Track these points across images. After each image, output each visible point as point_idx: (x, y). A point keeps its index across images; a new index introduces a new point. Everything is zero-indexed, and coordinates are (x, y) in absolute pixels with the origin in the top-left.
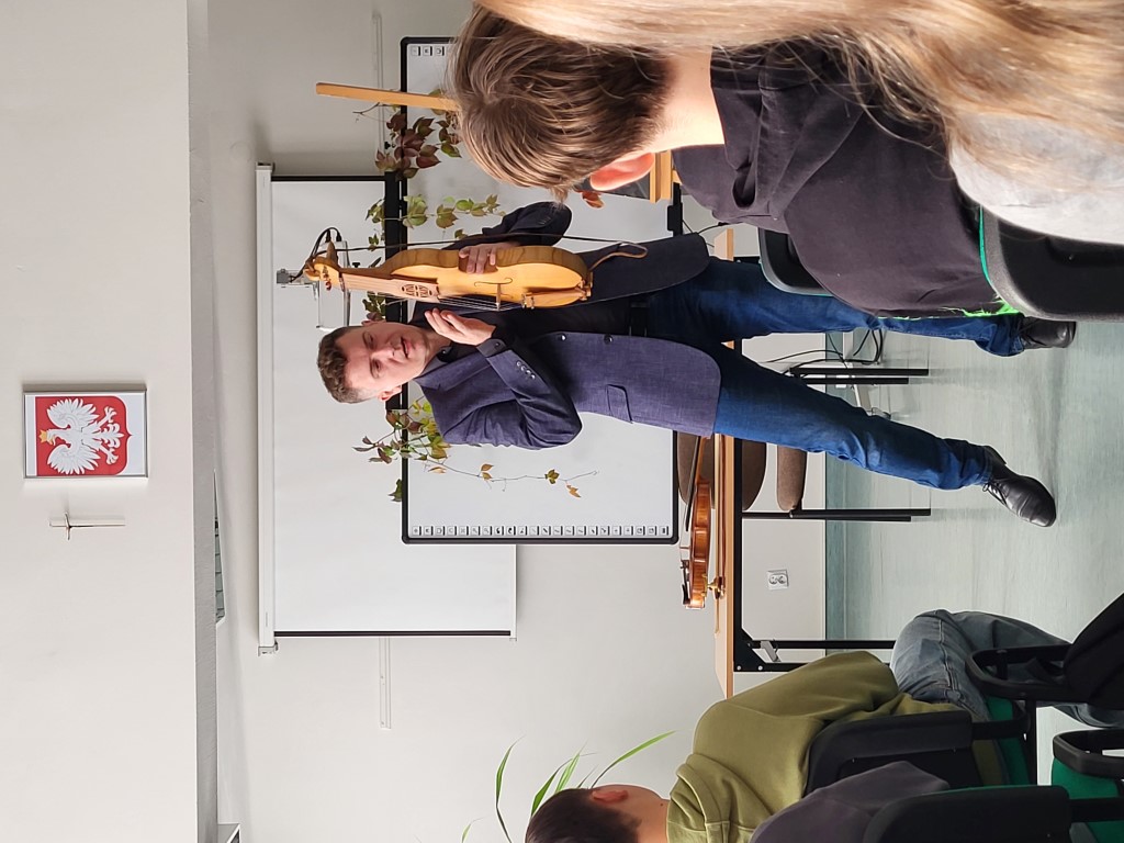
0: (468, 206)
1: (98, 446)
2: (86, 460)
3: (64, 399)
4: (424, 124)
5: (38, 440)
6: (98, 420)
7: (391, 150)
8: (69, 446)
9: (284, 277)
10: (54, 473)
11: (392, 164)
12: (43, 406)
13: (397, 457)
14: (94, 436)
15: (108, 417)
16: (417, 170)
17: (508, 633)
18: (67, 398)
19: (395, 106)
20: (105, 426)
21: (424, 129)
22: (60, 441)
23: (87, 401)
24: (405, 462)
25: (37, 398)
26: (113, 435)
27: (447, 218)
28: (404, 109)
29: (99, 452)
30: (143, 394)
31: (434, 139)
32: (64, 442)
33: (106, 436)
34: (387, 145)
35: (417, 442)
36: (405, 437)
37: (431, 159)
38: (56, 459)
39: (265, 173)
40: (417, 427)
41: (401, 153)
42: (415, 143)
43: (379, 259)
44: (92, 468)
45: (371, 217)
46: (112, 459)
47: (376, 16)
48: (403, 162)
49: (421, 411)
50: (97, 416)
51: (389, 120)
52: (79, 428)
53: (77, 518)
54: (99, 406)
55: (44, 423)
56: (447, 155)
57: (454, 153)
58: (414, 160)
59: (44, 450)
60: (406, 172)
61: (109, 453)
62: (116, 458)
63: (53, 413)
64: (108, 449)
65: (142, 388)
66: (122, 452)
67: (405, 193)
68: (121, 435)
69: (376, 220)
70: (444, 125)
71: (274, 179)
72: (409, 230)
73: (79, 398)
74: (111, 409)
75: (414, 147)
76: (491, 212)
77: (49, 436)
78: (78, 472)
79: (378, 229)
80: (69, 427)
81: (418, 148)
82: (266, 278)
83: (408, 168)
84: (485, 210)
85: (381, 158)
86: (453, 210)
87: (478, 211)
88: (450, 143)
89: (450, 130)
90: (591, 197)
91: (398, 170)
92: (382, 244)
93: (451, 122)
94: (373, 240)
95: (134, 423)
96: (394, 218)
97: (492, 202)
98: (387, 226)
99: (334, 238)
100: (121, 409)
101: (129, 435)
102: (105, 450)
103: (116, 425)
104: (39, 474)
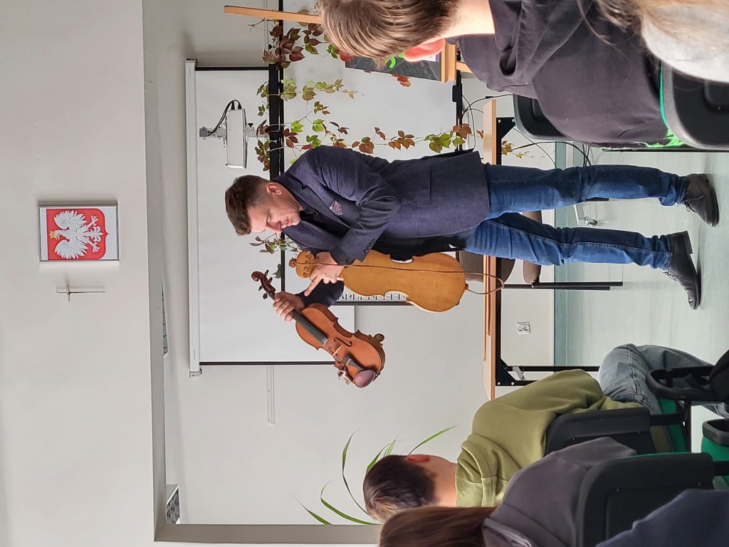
0: (323, 86)
1: (87, 241)
2: (78, 250)
3: (64, 210)
4: (294, 32)
5: (49, 237)
7: (273, 50)
8: (68, 240)
9: (205, 133)
10: (60, 258)
11: (273, 59)
13: (278, 249)
15: (93, 222)
16: (289, 62)
18: (67, 210)
19: (275, 21)
20: (91, 228)
21: (294, 35)
22: (62, 238)
23: (79, 212)
24: (283, 253)
26: (96, 234)
27: (309, 94)
28: (281, 22)
30: (115, 207)
31: (300, 42)
32: (65, 238)
33: (92, 234)
34: (270, 47)
37: (299, 55)
39: (191, 65)
41: (280, 51)
42: (288, 45)
43: (265, 122)
44: (83, 255)
45: (260, 94)
48: (281, 57)
51: (271, 30)
53: (74, 287)
54: (87, 215)
56: (309, 53)
57: (314, 51)
58: (287, 56)
60: (283, 64)
61: (94, 245)
64: (94, 243)
65: (115, 204)
66: (102, 245)
67: (282, 78)
69: (263, 96)
70: (307, 33)
71: (197, 69)
72: (285, 102)
73: (75, 210)
74: (95, 217)
75: (287, 48)
76: (338, 90)
77: (56, 234)
78: (74, 258)
79: (265, 101)
81: (290, 49)
82: (192, 133)
83: (284, 61)
84: (334, 88)
85: (266, 55)
86: (313, 89)
87: (329, 89)
88: (311, 45)
89: (311, 36)
90: (403, 80)
91: (277, 63)
92: (267, 111)
93: (312, 32)
94: (261, 109)
95: (110, 226)
96: (275, 94)
97: (339, 84)
98: (270, 100)
99: (236, 108)
100: (101, 217)
101: (107, 234)
102: (91, 244)
103: (98, 227)
104: (49, 259)
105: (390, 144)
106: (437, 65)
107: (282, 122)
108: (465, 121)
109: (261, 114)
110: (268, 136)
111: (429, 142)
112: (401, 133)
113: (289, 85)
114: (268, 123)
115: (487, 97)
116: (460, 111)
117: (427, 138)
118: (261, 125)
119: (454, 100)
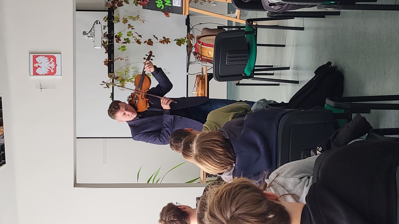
0: (131, 17)
2: (46, 71)
3: (40, 56)
5: (33, 66)
6: (49, 61)
7: (110, 2)
8: (41, 68)
10: (38, 74)
11: (110, 5)
12: (35, 57)
14: (48, 65)
16: (117, 7)
18: (41, 55)
20: (50, 63)
22: (39, 66)
23: (46, 56)
24: (113, 87)
25: (33, 55)
26: (53, 65)
27: (125, 21)
29: (49, 69)
30: (60, 55)
32: (40, 67)
33: (51, 65)
34: (108, 1)
35: (117, 82)
36: (113, 81)
37: (121, 4)
38: (38, 71)
40: (117, 78)
41: (113, 2)
43: (106, 32)
44: (47, 73)
45: (104, 20)
46: (52, 71)
48: (113, 5)
49: (118, 74)
50: (48, 60)
52: (44, 64)
53: (43, 86)
54: (49, 57)
55: (35, 62)
56: (125, 3)
57: (127, 3)
58: (116, 5)
59: (35, 69)
60: (114, 8)
61: (52, 70)
62: (53, 71)
63: (37, 59)
64: (51, 68)
65: (60, 53)
66: (55, 69)
67: (113, 14)
68: (55, 65)
69: (105, 21)
72: (115, 24)
73: (44, 56)
74: (52, 58)
76: (138, 19)
77: (36, 65)
78: (44, 74)
79: (106, 24)
80: (41, 63)
81: (118, 2)
84: (136, 19)
85: (107, 4)
86: (127, 19)
87: (134, 19)
88: (126, 0)
90: (167, 15)
91: (112, 8)
92: (107, 28)
94: (105, 27)
95: (58, 62)
96: (111, 20)
97: (138, 17)
98: (108, 23)
99: (98, 23)
100: (55, 58)
101: (57, 65)
102: (50, 69)
103: (54, 63)
104: (33, 75)
105: (160, 42)
106: (182, 7)
107: (113, 32)
108: (191, 33)
109: (104, 29)
110: (107, 38)
111: (176, 42)
112: (164, 38)
113: (117, 17)
115: (200, 24)
116: (189, 30)
117: (175, 40)
118: (105, 34)
119: (186, 25)
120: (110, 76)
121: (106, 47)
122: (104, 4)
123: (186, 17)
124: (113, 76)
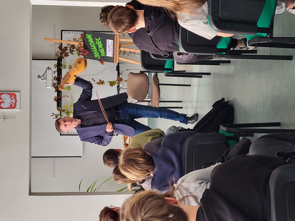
1: (11, 103)
2: (8, 105)
3: (4, 93)
4: (66, 48)
8: (5, 103)
9: (39, 77)
10: (2, 108)
11: (59, 56)
14: (10, 101)
15: (13, 97)
16: (64, 57)
17: (81, 157)
20: (12, 99)
21: (66, 49)
22: (3, 102)
23: (8, 94)
26: (14, 101)
27: (70, 67)
28: (61, 44)
31: (68, 51)
32: (4, 102)
33: (12, 101)
34: (58, 52)
35: (64, 114)
36: (61, 113)
37: (67, 55)
38: (2, 105)
40: (64, 111)
41: (61, 54)
42: (64, 51)
43: (56, 76)
44: (9, 107)
47: (54, 26)
48: (61, 55)
49: (65, 107)
51: (58, 47)
52: (7, 100)
53: (6, 117)
54: (11, 95)
57: (72, 54)
58: (64, 55)
60: (62, 58)
61: (13, 104)
63: (2, 96)
64: (13, 103)
65: (20, 92)
66: (15, 104)
67: (61, 62)
69: (55, 68)
70: (70, 48)
72: (62, 70)
73: (7, 93)
75: (64, 52)
77: (1, 101)
78: (6, 108)
79: (56, 69)
80: (5, 99)
85: (57, 55)
86: (72, 66)
88: (72, 52)
89: (71, 49)
90: (102, 63)
92: (56, 73)
93: (72, 48)
94: (55, 72)
95: (18, 98)
96: (59, 67)
98: (58, 69)
99: (50, 69)
100: (15, 95)
101: (17, 101)
103: (14, 99)
105: (97, 83)
106: (113, 57)
107: (61, 76)
108: (120, 77)
109: (54, 73)
110: (57, 81)
111: (109, 83)
112: (100, 80)
113: (64, 64)
114: (57, 77)
115: (127, 70)
116: (119, 74)
117: (108, 82)
118: (55, 77)
119: (117, 71)
120: (58, 110)
121: (56, 87)
122: (54, 54)
123: (116, 65)
124: (61, 109)
